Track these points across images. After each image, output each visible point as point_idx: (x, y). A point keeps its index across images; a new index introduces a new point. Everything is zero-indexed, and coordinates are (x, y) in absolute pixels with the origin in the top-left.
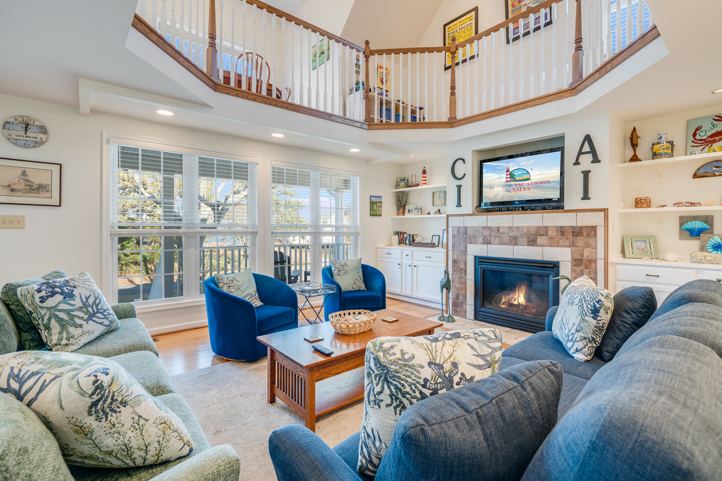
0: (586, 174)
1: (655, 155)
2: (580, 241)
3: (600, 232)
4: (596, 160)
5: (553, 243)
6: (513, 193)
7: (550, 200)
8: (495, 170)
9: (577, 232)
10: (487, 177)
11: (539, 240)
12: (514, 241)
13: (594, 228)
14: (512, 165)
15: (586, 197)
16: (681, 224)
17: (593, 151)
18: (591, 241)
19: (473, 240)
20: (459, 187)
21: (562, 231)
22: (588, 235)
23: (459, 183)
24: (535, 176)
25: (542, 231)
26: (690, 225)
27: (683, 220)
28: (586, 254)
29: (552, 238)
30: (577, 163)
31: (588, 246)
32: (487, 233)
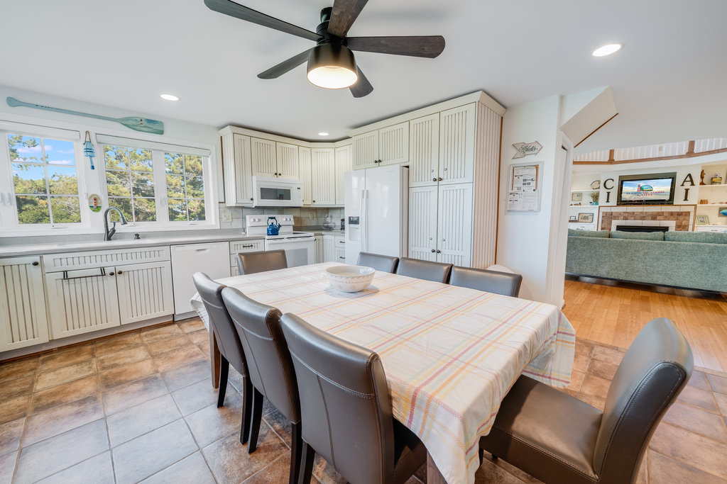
0: (687, 190)
1: (712, 183)
2: (681, 218)
3: (692, 215)
4: (693, 184)
5: (666, 218)
6: (641, 197)
7: (664, 200)
8: (630, 185)
9: (680, 214)
10: (625, 188)
11: (658, 218)
12: (643, 218)
13: (689, 212)
14: (642, 183)
15: (686, 199)
16: (720, 211)
17: (692, 181)
18: (687, 218)
19: (616, 218)
20: (608, 193)
21: (672, 214)
22: (685, 215)
23: (609, 191)
24: (655, 189)
25: (661, 214)
26: (724, 211)
27: (721, 209)
28: (683, 223)
29: (665, 217)
30: (683, 185)
31: (685, 219)
32: (626, 215)
